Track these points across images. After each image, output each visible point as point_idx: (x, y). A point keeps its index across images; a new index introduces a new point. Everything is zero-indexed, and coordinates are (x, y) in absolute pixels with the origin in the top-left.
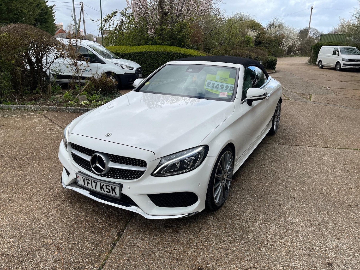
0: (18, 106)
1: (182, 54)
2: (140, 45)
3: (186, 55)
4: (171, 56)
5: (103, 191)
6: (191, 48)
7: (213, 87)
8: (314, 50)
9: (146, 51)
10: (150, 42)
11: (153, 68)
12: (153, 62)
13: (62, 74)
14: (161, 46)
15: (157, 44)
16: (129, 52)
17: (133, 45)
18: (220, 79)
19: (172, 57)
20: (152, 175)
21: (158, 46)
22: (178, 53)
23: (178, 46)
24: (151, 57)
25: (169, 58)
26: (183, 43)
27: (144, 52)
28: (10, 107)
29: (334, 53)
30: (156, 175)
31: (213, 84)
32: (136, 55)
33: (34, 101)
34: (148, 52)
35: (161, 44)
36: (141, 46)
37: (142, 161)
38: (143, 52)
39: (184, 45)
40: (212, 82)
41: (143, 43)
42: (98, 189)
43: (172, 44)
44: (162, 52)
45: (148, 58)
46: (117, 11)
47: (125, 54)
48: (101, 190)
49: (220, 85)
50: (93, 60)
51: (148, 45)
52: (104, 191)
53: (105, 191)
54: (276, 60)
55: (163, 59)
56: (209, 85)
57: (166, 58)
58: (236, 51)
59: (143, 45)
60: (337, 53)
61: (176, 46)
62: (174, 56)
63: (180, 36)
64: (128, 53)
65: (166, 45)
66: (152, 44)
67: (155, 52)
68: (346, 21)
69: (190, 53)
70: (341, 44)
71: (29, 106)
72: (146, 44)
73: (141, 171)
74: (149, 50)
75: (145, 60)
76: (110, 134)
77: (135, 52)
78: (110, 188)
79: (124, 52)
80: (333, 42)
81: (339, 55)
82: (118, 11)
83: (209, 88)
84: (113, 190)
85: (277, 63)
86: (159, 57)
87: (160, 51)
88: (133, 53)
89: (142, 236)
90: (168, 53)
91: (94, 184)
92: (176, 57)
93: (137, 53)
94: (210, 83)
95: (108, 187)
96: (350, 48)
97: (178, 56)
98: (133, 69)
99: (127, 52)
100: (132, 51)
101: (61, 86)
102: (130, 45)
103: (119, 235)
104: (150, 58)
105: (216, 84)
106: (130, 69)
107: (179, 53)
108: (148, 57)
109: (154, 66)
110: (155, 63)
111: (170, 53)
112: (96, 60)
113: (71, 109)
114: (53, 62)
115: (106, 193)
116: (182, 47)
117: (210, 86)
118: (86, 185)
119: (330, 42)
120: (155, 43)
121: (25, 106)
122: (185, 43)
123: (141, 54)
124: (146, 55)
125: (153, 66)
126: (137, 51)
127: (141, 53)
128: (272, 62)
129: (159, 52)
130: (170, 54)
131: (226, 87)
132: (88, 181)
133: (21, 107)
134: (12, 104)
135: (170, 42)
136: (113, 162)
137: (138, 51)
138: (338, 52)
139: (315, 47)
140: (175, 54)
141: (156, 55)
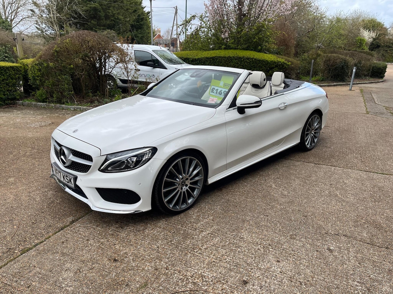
0: (76, 107)
1: (255, 59)
3: (260, 60)
4: (243, 61)
5: (64, 181)
6: (270, 52)
7: (217, 93)
9: (216, 57)
10: (223, 46)
13: (123, 78)
14: (234, 51)
15: (231, 49)
16: (199, 57)
18: (224, 85)
19: (244, 63)
20: (99, 170)
21: (231, 51)
22: (251, 57)
23: (254, 51)
25: (241, 63)
26: (260, 47)
27: (215, 57)
28: (70, 108)
30: (104, 171)
31: (217, 90)
32: (207, 61)
33: (89, 103)
34: (218, 57)
35: (235, 49)
37: (89, 156)
38: (213, 57)
39: (261, 49)
41: (216, 48)
42: (62, 179)
43: (247, 49)
44: (234, 57)
46: (195, 14)
47: (195, 59)
49: (222, 92)
50: (156, 65)
51: (221, 49)
54: (386, 67)
55: (234, 64)
58: (328, 55)
59: (217, 50)
61: (252, 50)
62: (246, 62)
63: (257, 39)
64: (198, 59)
65: (240, 49)
66: (225, 49)
67: (225, 57)
69: (264, 58)
71: (84, 107)
72: (220, 48)
73: (89, 166)
74: (219, 55)
78: (69, 179)
79: (194, 58)
82: (196, 15)
84: (70, 181)
85: (386, 70)
86: (230, 62)
87: (231, 56)
88: (204, 58)
89: (89, 226)
90: (240, 58)
91: (59, 174)
92: (248, 63)
93: (207, 58)
94: (214, 89)
95: (67, 177)
97: (251, 62)
99: (196, 57)
100: (203, 56)
101: (121, 90)
102: (203, 49)
104: (221, 63)
105: (219, 90)
107: (252, 59)
108: (218, 62)
112: (158, 65)
115: (66, 182)
116: (259, 52)
117: (214, 92)
120: (228, 48)
121: (81, 108)
122: (262, 47)
123: (211, 60)
124: (217, 60)
126: (207, 56)
127: (211, 58)
128: (380, 69)
129: (231, 58)
130: (242, 60)
132: (57, 171)
133: (77, 108)
134: (72, 105)
135: (245, 46)
137: (209, 56)
140: (248, 59)
141: (227, 60)
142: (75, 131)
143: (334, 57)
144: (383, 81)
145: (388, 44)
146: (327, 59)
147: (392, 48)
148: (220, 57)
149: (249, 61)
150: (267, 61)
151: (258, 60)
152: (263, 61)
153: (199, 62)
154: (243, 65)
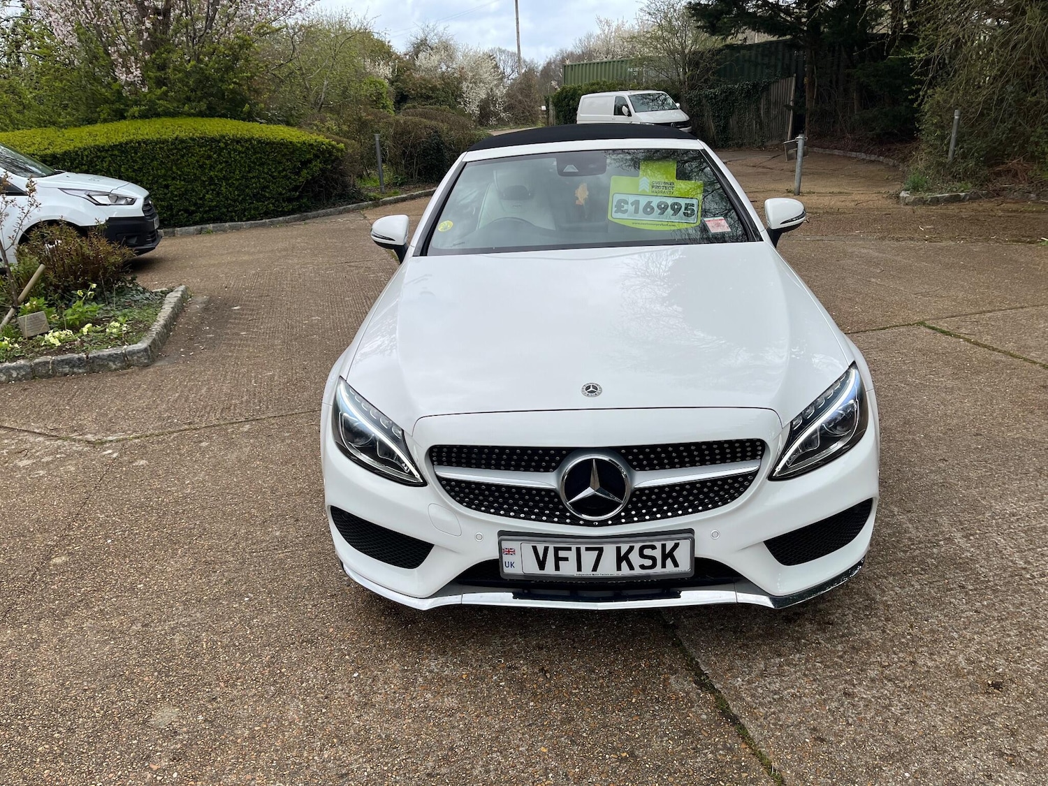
1: (259, 142)
2: (91, 122)
3: (274, 143)
4: (223, 149)
5: (625, 571)
8: (555, 105)
9: (131, 141)
10: (134, 110)
11: (166, 194)
12: (165, 175)
14: (179, 121)
15: (158, 115)
16: (66, 148)
17: (65, 126)
18: (653, 187)
19: (229, 153)
20: (771, 477)
21: (168, 121)
22: (246, 137)
24: (154, 159)
25: (219, 155)
26: (247, 106)
27: (126, 144)
29: (618, 111)
30: (779, 477)
31: (636, 203)
32: (98, 157)
34: (139, 143)
35: (173, 115)
36: (99, 124)
38: (121, 144)
40: (631, 199)
41: (104, 116)
42: (608, 568)
43: (211, 113)
44: (192, 139)
45: (144, 163)
48: (619, 568)
49: (654, 205)
52: (631, 568)
53: (637, 567)
55: (198, 161)
56: (623, 207)
57: (209, 157)
60: (624, 108)
62: (235, 150)
65: (189, 115)
66: (144, 116)
67: (165, 142)
68: (614, 25)
69: (282, 137)
72: (120, 116)
74: (140, 137)
75: (134, 171)
77: (94, 147)
78: (657, 554)
79: (48, 152)
80: (602, 83)
81: (630, 115)
83: (625, 216)
84: (668, 555)
86: (183, 156)
87: (182, 135)
88: (85, 149)
90: (213, 140)
91: (589, 558)
92: (240, 152)
93: (101, 149)
94: (626, 202)
95: (647, 552)
96: (649, 95)
97: (247, 148)
98: (133, 201)
99: (59, 151)
100: (79, 145)
102: (54, 124)
104: (152, 161)
105: (643, 201)
106: (123, 202)
109: (171, 188)
110: (174, 179)
111: (219, 141)
115: (638, 571)
117: (625, 212)
118: (550, 569)
119: (593, 84)
120: (151, 113)
122: (251, 107)
123: (116, 152)
124: (136, 153)
125: (167, 187)
126: (97, 143)
127: (113, 147)
129: (182, 141)
130: (222, 145)
131: (673, 208)
132: (562, 554)
135: (203, 106)
137: (102, 141)
138: (627, 106)
139: (558, 98)
140: (238, 142)
141: (172, 150)
142: (591, 389)
143: (415, 124)
145: (424, 91)
146: (399, 130)
147: (432, 99)
148: (144, 143)
149: (242, 146)
150: (291, 142)
151: (267, 144)
152: (282, 144)
153: (72, 163)
154: (227, 162)
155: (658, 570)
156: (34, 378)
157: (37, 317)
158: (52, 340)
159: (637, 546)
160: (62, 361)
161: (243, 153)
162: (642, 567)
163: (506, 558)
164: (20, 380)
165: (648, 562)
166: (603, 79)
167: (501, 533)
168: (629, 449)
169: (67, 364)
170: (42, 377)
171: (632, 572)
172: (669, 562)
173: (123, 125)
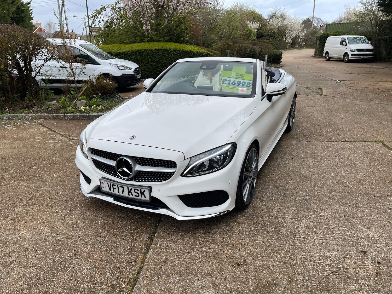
0: (11, 116)
1: (182, 51)
2: (134, 43)
3: (187, 52)
6: (191, 44)
7: (229, 84)
8: (319, 40)
9: (142, 50)
10: (146, 39)
11: (151, 67)
12: (151, 61)
14: (159, 43)
15: (154, 41)
16: (124, 51)
17: (127, 43)
18: (236, 75)
20: (181, 175)
21: (155, 43)
22: (178, 49)
23: (177, 43)
24: (148, 56)
25: (168, 55)
26: (182, 39)
27: (141, 50)
28: (2, 117)
29: (342, 44)
30: (185, 176)
31: (229, 81)
32: (132, 54)
33: (27, 109)
34: (144, 50)
35: (159, 41)
36: (136, 44)
37: (171, 162)
38: (139, 50)
39: (183, 41)
40: (228, 79)
41: (138, 41)
42: (126, 194)
43: (170, 41)
44: (160, 49)
45: (145, 57)
46: (106, 5)
47: (119, 53)
48: (129, 195)
49: (236, 82)
50: (87, 61)
51: (144, 42)
53: (133, 195)
54: (282, 54)
55: (161, 57)
56: (225, 82)
57: (165, 56)
58: (239, 45)
59: (138, 42)
60: (344, 43)
61: (174, 42)
62: (174, 54)
63: (179, 31)
64: (123, 52)
65: (164, 41)
66: (148, 41)
67: (152, 50)
70: (349, 34)
71: (23, 115)
72: (142, 41)
73: (171, 173)
74: (145, 48)
75: (142, 59)
76: (134, 137)
77: (131, 51)
78: (139, 192)
79: (118, 52)
80: (340, 32)
81: (346, 45)
82: (108, 6)
83: (225, 85)
84: (142, 193)
85: (282, 56)
86: (157, 55)
87: (158, 48)
88: (129, 51)
90: (167, 50)
91: (121, 189)
92: (175, 55)
93: (133, 52)
94: (226, 80)
95: (136, 191)
96: (358, 37)
97: (178, 53)
98: (131, 69)
99: (121, 51)
100: (127, 50)
101: (53, 92)
102: (124, 42)
103: (151, 239)
105: (232, 80)
106: (128, 69)
107: (179, 50)
108: (145, 55)
109: (153, 65)
110: (154, 62)
111: (169, 51)
113: (70, 116)
114: (43, 66)
115: (134, 197)
116: (181, 43)
117: (225, 84)
118: (112, 191)
119: (336, 32)
120: (151, 40)
121: (18, 115)
122: (184, 39)
123: (137, 53)
124: (143, 53)
125: (151, 65)
126: (132, 49)
127: (137, 51)
128: (277, 55)
129: (157, 50)
130: (170, 52)
131: (242, 84)
132: (114, 187)
133: (13, 117)
134: (3, 114)
135: (168, 38)
136: (140, 164)
137: (134, 49)
138: (346, 42)
139: (320, 37)
140: (175, 51)
141: (154, 53)
142: (133, 137)
143: (245, 47)
144: (281, 66)
146: (239, 49)
147: (273, 36)
148: (146, 50)
149: (176, 52)
150: (193, 52)
151: (185, 52)
152: (190, 52)
153: (124, 56)
154: (170, 58)
155: (140, 198)
156: (74, 119)
157: (82, 102)
158: (82, 109)
159: (133, 189)
160: (82, 115)
161: (176, 55)
162: (135, 195)
163: (102, 185)
164: (71, 119)
165: (137, 195)
166: (341, 30)
167: (103, 178)
168: (136, 158)
169: (83, 116)
170: (76, 119)
171: (132, 197)
172: (143, 195)
173: (141, 44)
